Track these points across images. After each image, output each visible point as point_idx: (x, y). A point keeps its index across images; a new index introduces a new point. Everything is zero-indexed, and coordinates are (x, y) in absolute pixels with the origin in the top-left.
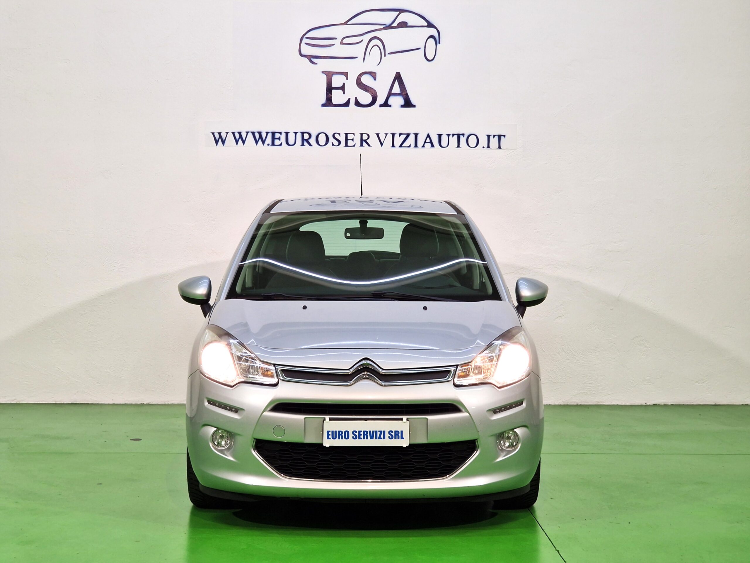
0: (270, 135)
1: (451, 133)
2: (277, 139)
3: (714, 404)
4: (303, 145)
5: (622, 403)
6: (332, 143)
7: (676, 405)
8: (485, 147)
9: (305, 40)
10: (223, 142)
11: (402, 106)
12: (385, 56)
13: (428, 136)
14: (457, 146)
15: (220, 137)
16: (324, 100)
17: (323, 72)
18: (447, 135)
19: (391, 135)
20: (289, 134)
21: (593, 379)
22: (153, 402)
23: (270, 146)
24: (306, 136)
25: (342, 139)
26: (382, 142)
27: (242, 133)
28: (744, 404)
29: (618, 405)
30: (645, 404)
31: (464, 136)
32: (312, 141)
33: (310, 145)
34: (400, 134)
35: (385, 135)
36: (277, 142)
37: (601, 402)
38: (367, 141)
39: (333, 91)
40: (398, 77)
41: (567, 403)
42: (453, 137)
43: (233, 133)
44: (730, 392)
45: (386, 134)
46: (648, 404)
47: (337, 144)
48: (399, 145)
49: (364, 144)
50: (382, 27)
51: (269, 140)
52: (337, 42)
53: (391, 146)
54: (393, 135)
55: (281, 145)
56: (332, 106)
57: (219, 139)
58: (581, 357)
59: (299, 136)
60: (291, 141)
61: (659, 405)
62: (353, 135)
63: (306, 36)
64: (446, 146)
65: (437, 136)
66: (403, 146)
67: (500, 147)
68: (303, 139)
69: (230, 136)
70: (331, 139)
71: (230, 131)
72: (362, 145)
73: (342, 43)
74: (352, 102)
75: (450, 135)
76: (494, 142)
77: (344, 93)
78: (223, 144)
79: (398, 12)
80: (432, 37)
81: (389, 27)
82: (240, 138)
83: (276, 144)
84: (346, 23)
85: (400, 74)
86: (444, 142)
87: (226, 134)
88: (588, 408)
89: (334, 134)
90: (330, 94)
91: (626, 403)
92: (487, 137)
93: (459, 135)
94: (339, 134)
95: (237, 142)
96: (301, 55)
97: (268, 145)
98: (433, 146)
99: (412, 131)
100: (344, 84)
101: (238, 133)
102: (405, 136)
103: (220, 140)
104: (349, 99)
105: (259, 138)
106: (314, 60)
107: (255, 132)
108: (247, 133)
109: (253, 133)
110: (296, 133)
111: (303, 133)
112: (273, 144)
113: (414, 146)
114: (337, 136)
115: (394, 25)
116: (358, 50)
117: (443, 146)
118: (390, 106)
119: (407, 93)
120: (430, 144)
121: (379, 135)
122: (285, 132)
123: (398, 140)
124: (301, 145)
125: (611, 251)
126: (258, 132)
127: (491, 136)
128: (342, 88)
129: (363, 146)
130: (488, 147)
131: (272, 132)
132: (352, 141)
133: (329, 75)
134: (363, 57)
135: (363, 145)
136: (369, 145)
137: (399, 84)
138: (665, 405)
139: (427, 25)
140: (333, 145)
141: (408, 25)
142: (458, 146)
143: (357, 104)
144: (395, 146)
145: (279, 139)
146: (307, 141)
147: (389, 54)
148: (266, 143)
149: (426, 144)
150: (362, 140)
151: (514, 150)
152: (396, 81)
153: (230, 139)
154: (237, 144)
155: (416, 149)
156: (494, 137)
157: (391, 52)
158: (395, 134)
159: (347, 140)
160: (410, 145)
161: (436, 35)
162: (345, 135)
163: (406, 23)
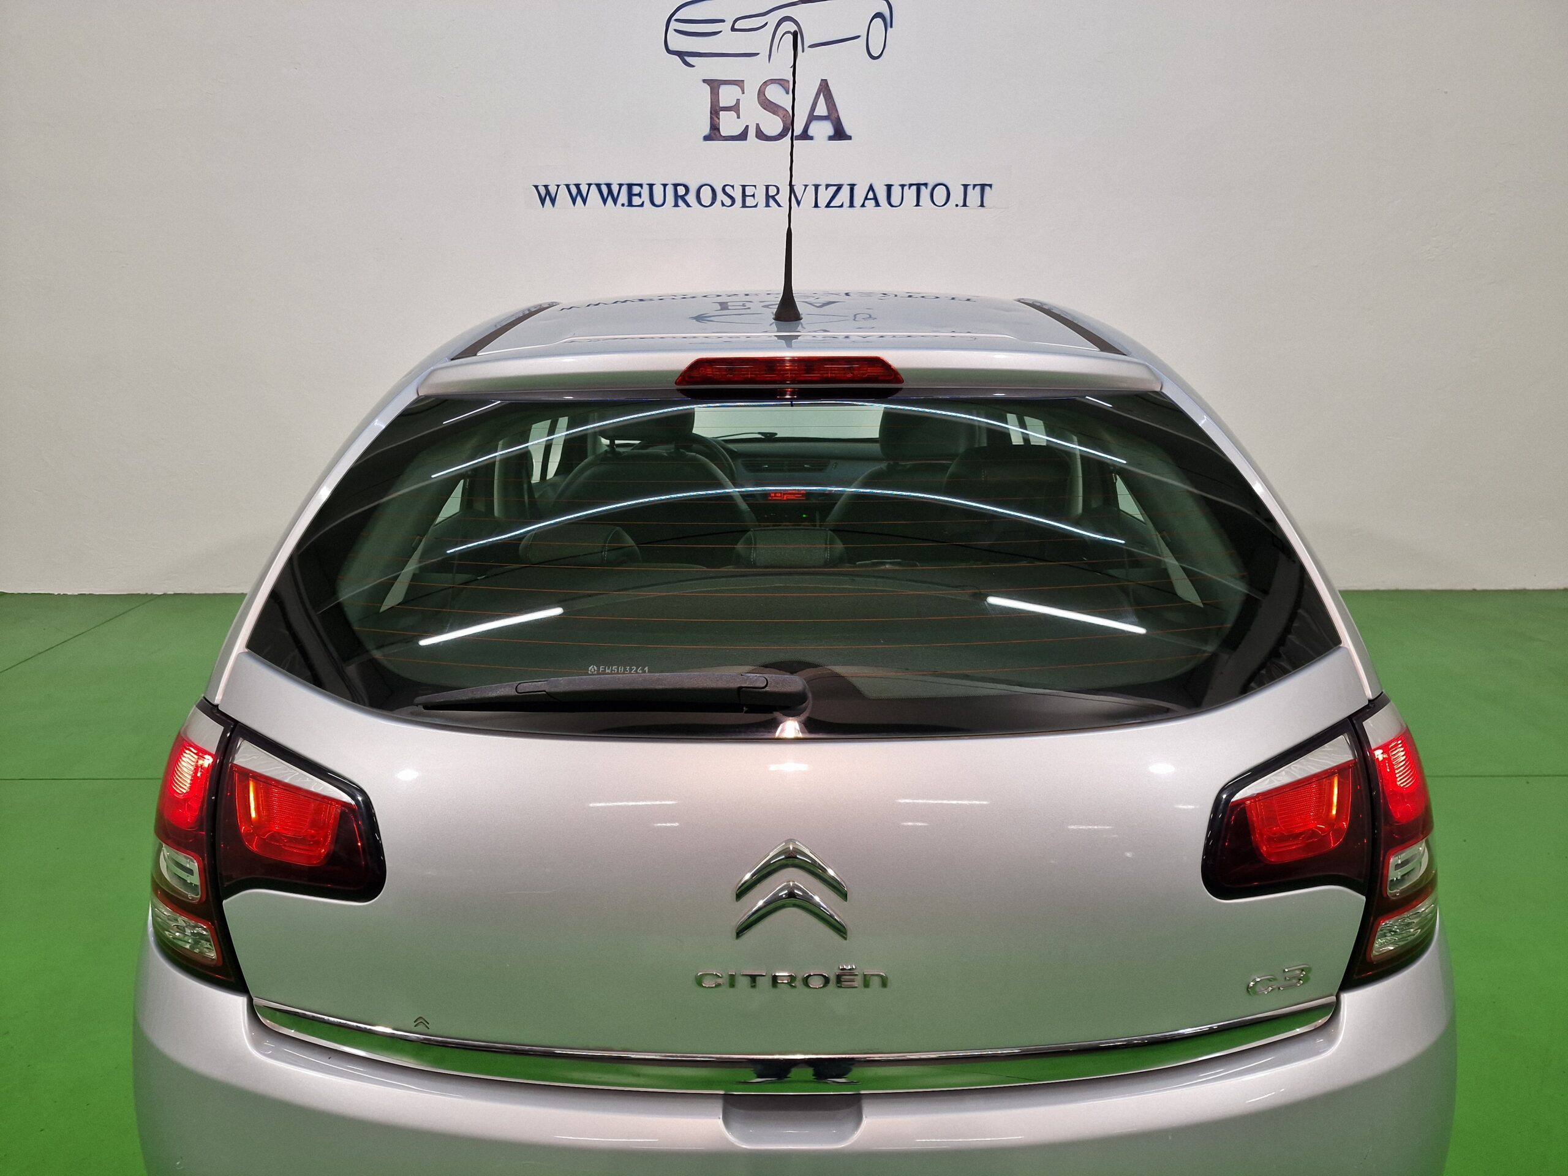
0: (624, 189)
1: (907, 183)
2: (636, 195)
4: (676, 205)
6: (722, 201)
8: (959, 206)
9: (674, 25)
10: (553, 201)
11: (831, 138)
12: (803, 51)
13: (871, 188)
14: (915, 204)
15: (548, 192)
16: (707, 130)
17: (704, 81)
18: (900, 185)
19: (813, 187)
20: (654, 186)
23: (625, 207)
24: (681, 191)
25: (737, 194)
26: (799, 200)
27: (581, 186)
31: (926, 188)
32: (691, 198)
33: (688, 205)
34: (827, 186)
35: (804, 187)
36: (636, 200)
38: (776, 197)
39: (722, 113)
40: (824, 88)
42: (910, 188)
43: (568, 186)
45: (806, 186)
47: (730, 204)
48: (826, 204)
49: (772, 202)
51: (623, 198)
52: (726, 27)
53: (813, 206)
54: (817, 187)
55: (642, 205)
56: (721, 138)
57: (547, 196)
59: (670, 190)
60: (658, 200)
62: (754, 187)
63: (675, 17)
64: (899, 204)
66: (831, 205)
67: (982, 205)
68: (676, 196)
69: (563, 190)
70: (720, 196)
71: (562, 183)
72: (767, 205)
73: (733, 29)
74: (752, 132)
75: (905, 185)
76: (974, 195)
77: (738, 117)
78: (553, 204)
80: (879, 15)
82: (578, 195)
83: (634, 204)
85: (827, 83)
86: (895, 200)
87: (556, 187)
89: (725, 186)
90: (716, 119)
92: (962, 188)
93: (918, 186)
94: (733, 187)
95: (574, 201)
96: (669, 51)
97: (623, 205)
98: (877, 204)
99: (846, 181)
100: (738, 100)
102: (835, 188)
103: (548, 197)
104: (747, 126)
105: (608, 194)
106: (688, 59)
107: (601, 184)
108: (590, 185)
109: (598, 186)
110: (665, 185)
111: (676, 186)
112: (630, 204)
113: (848, 205)
114: (728, 189)
116: (759, 41)
117: (894, 204)
118: (811, 138)
119: (838, 116)
121: (795, 187)
122: (648, 184)
123: (825, 196)
126: (605, 184)
127: (969, 187)
128: (735, 108)
129: (769, 207)
130: (965, 205)
131: (627, 184)
132: (752, 198)
133: (714, 85)
134: (768, 53)
135: (770, 205)
136: (779, 205)
137: (825, 100)
140: (723, 205)
142: (918, 205)
143: (761, 135)
144: (819, 205)
145: (639, 195)
147: (811, 46)
148: (620, 201)
149: (867, 201)
150: (768, 196)
151: (1002, 210)
152: (822, 95)
153: (563, 196)
154: (574, 203)
155: (851, 209)
156: (974, 188)
157: (812, 45)
158: (820, 185)
159: (744, 195)
160: (843, 203)
161: (886, 12)
162: (741, 188)
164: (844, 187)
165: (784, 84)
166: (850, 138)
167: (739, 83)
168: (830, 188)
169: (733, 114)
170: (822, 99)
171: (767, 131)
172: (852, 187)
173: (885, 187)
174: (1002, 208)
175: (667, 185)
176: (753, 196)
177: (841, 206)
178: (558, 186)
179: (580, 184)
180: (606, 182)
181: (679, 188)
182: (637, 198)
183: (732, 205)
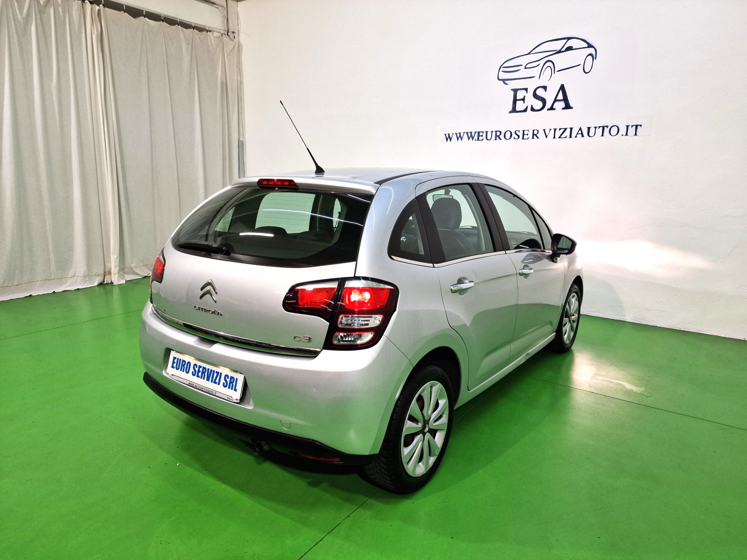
0: (477, 134)
1: (598, 126)
4: (496, 139)
5: (722, 335)
8: (624, 135)
9: (502, 69)
10: (451, 140)
11: (563, 109)
12: (554, 73)
13: (580, 129)
14: (601, 135)
15: (449, 136)
16: (510, 108)
17: (511, 90)
18: (594, 127)
19: (554, 130)
23: (476, 141)
24: (498, 133)
25: (521, 134)
26: (547, 135)
31: (607, 128)
32: (502, 136)
33: (500, 139)
35: (549, 130)
36: (481, 138)
38: (537, 135)
39: (517, 102)
40: (562, 88)
41: (672, 327)
42: (599, 128)
43: (456, 134)
48: (559, 137)
49: (535, 137)
50: (554, 52)
51: (476, 137)
52: (522, 68)
53: (553, 137)
54: (555, 130)
55: (482, 140)
56: (517, 112)
57: (449, 138)
59: (494, 133)
60: (489, 138)
62: (528, 131)
63: (503, 66)
64: (593, 136)
65: (587, 129)
66: (561, 137)
67: (636, 135)
68: (496, 136)
69: (455, 135)
70: (514, 135)
71: (454, 133)
72: (533, 138)
73: (525, 68)
74: (529, 108)
76: (632, 130)
77: (524, 103)
79: (567, 40)
80: (591, 55)
81: (560, 52)
82: (459, 137)
84: (529, 54)
85: (564, 86)
86: (592, 134)
87: (452, 134)
90: (515, 104)
91: (725, 335)
92: (626, 127)
93: (603, 128)
94: (519, 131)
95: (458, 139)
96: (499, 79)
97: (475, 140)
98: (583, 136)
99: (568, 127)
100: (525, 96)
102: (563, 130)
104: (527, 107)
105: (470, 136)
106: (506, 82)
107: (468, 132)
108: (464, 133)
109: (467, 133)
110: (492, 132)
111: (496, 132)
112: (478, 140)
113: (569, 136)
114: (517, 132)
115: (562, 50)
116: (536, 72)
117: (590, 136)
118: (554, 109)
119: (568, 99)
121: (546, 131)
122: (486, 132)
123: (558, 133)
125: (727, 216)
126: (470, 132)
127: (629, 127)
128: (523, 100)
130: (627, 135)
131: (478, 132)
132: (527, 135)
133: (515, 91)
134: (539, 76)
136: (538, 138)
139: (588, 46)
140: (514, 138)
141: (573, 48)
142: (602, 135)
143: (533, 109)
144: (556, 137)
145: (482, 136)
146: (499, 136)
147: (557, 71)
148: (474, 139)
149: (578, 135)
150: (533, 134)
153: (454, 138)
154: (458, 140)
155: (571, 138)
156: (632, 127)
158: (557, 129)
159: (523, 135)
160: (566, 136)
161: (593, 52)
162: (522, 131)
163: (572, 47)
164: (567, 129)
165: (545, 88)
166: (572, 108)
167: (526, 89)
168: (561, 130)
169: (522, 102)
170: (561, 92)
171: (535, 108)
172: (571, 129)
174: (647, 136)
177: (566, 137)
179: (460, 133)
183: (518, 139)
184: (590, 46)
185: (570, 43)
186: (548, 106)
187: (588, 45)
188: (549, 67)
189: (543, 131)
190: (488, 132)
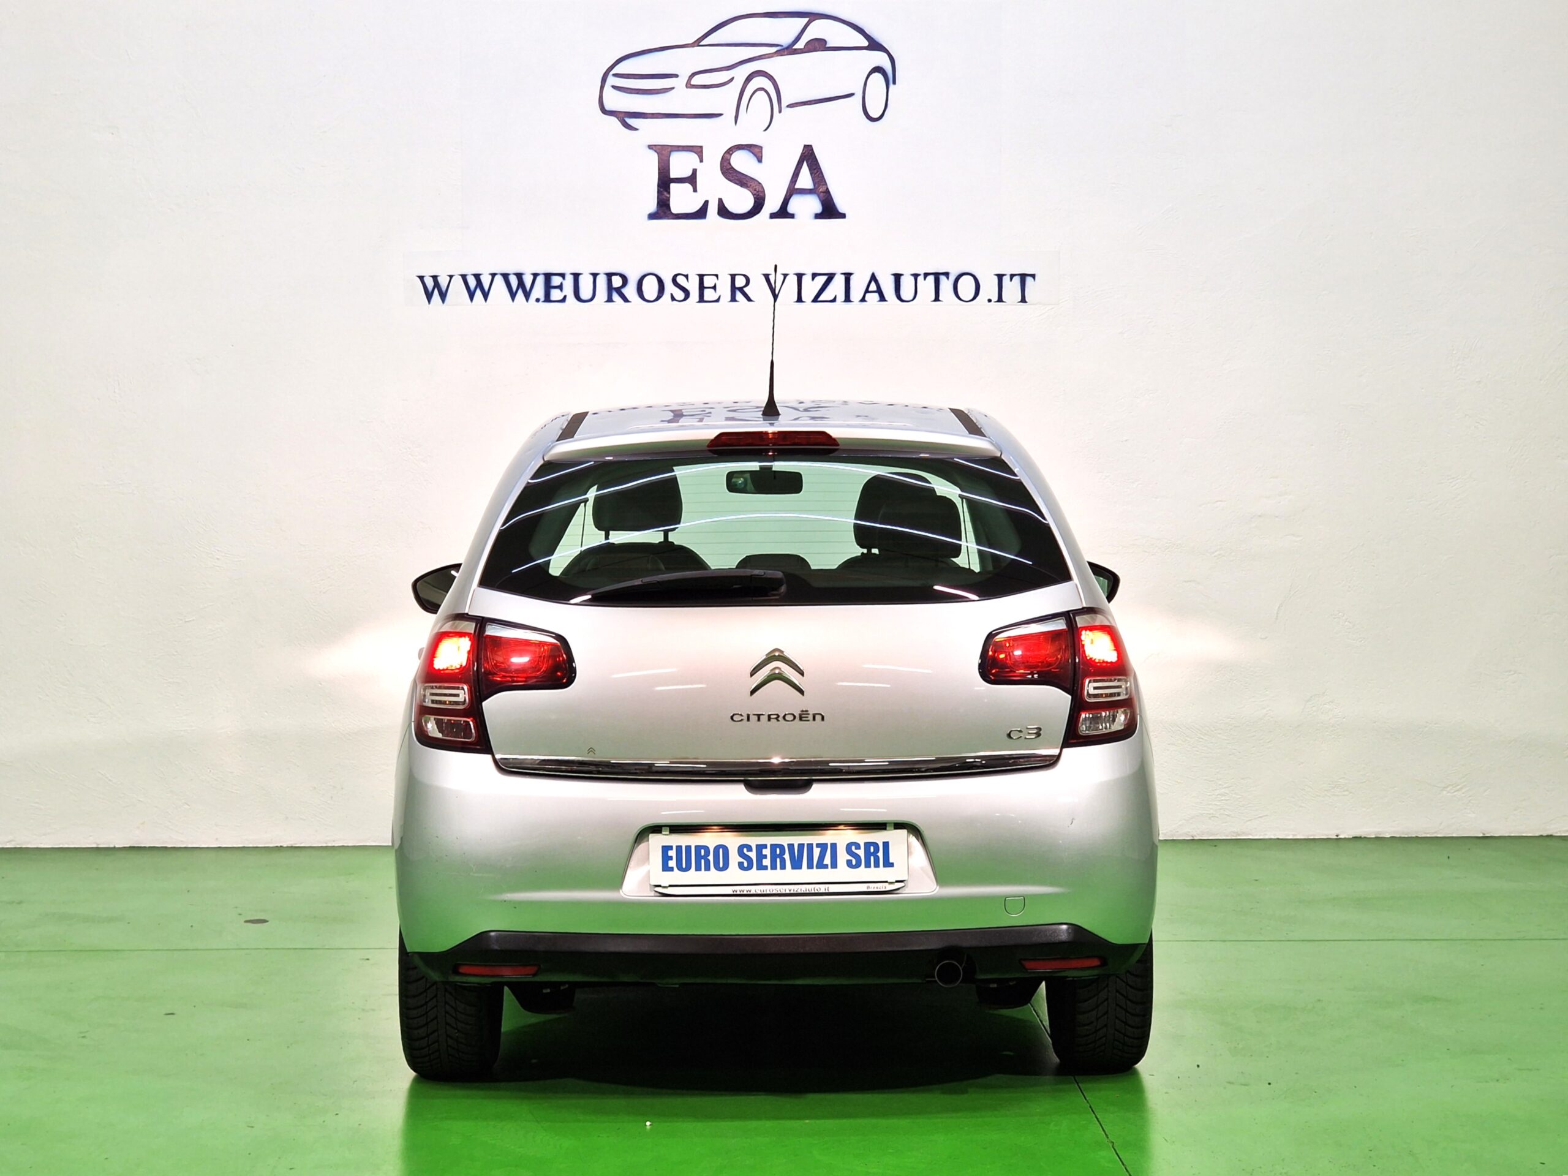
0: (540, 280)
1: (922, 272)
2: (555, 287)
3: (1481, 835)
4: (610, 299)
6: (672, 295)
7: (1401, 838)
8: (993, 301)
9: (611, 81)
10: (443, 296)
11: (818, 216)
12: (780, 111)
13: (873, 278)
14: (933, 298)
15: (437, 284)
16: (652, 206)
17: (650, 147)
18: (912, 275)
19: (795, 277)
20: (581, 277)
21: (1225, 786)
22: (301, 843)
23: (540, 303)
24: (617, 282)
25: (693, 286)
26: (777, 292)
27: (481, 277)
28: (1545, 834)
29: (1278, 839)
30: (1336, 837)
31: (948, 278)
32: (630, 291)
33: (626, 300)
34: (814, 276)
35: (782, 276)
36: (556, 294)
37: (1244, 833)
38: (745, 289)
39: (672, 186)
40: (808, 156)
42: (925, 279)
43: (464, 277)
44: (1515, 810)
45: (785, 276)
46: (1341, 836)
47: (682, 298)
48: (812, 297)
49: (739, 296)
50: (774, 49)
51: (539, 291)
52: (679, 83)
53: (796, 300)
54: (800, 276)
55: (564, 300)
56: (670, 217)
57: (435, 289)
58: (1201, 740)
59: (602, 281)
60: (585, 293)
61: (1365, 838)
62: (715, 277)
63: (614, 71)
64: (911, 298)
66: (821, 298)
67: (1023, 300)
68: (610, 288)
69: (458, 282)
70: (670, 288)
71: (457, 272)
72: (733, 299)
73: (689, 85)
74: (713, 209)
75: (918, 275)
76: (1012, 288)
77: (695, 190)
78: (443, 300)
79: (807, 19)
80: (878, 69)
81: (789, 50)
82: (477, 287)
83: (553, 298)
84: (697, 43)
85: (812, 150)
86: (907, 291)
87: (449, 278)
88: (1215, 846)
89: (676, 275)
90: (665, 193)
92: (996, 279)
93: (937, 276)
94: (686, 276)
95: (472, 296)
96: (605, 111)
97: (538, 300)
98: (882, 298)
99: (839, 269)
100: (695, 171)
101: (473, 277)
102: (825, 278)
103: (436, 291)
104: (706, 203)
105: (518, 286)
106: (631, 121)
107: (508, 274)
108: (493, 275)
109: (505, 276)
110: (595, 275)
111: (609, 276)
112: (547, 299)
113: (843, 299)
114: (681, 280)
115: (797, 47)
116: (723, 100)
117: (904, 298)
118: (792, 216)
119: (827, 189)
120: (876, 296)
121: (770, 277)
122: (572, 274)
123: (810, 288)
124: (606, 299)
125: (1260, 516)
126: (515, 274)
127: (1004, 277)
128: (692, 180)
129: (735, 301)
130: (1000, 300)
131: (545, 274)
132: (713, 290)
133: (664, 153)
134: (734, 114)
135: (737, 298)
136: (749, 299)
137: (810, 170)
138: (1377, 838)
139: (869, 45)
140: (673, 299)
141: (828, 46)
142: (937, 299)
143: (724, 212)
144: (803, 299)
145: (560, 287)
147: (788, 106)
148: (533, 296)
149: (868, 295)
150: (733, 288)
151: (1053, 306)
152: (805, 163)
153: (457, 289)
154: (472, 298)
155: (848, 305)
156: (1011, 279)
157: (793, 104)
158: (804, 274)
159: (702, 288)
160: (836, 297)
161: (887, 66)
162: (697, 278)
163: (824, 41)
164: (836, 277)
165: (756, 151)
166: (843, 216)
167: (698, 150)
168: (817, 278)
169: (688, 187)
170: (805, 168)
171: (733, 207)
172: (848, 276)
173: (893, 277)
174: (1051, 304)
175: (597, 274)
176: (714, 288)
177: (834, 300)
178: (451, 277)
179: (480, 275)
180: (515, 272)
181: (614, 278)
182: (558, 291)
183: (685, 300)
184: (874, 45)
185: (817, 29)
186: (772, 203)
187: (868, 41)
188: (763, 92)
189: (763, 278)
190: (579, 274)
